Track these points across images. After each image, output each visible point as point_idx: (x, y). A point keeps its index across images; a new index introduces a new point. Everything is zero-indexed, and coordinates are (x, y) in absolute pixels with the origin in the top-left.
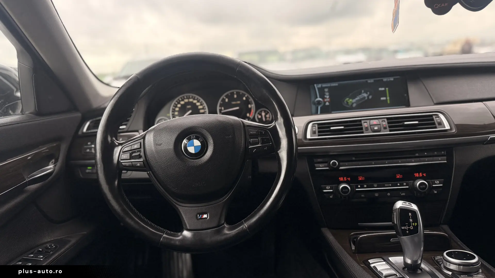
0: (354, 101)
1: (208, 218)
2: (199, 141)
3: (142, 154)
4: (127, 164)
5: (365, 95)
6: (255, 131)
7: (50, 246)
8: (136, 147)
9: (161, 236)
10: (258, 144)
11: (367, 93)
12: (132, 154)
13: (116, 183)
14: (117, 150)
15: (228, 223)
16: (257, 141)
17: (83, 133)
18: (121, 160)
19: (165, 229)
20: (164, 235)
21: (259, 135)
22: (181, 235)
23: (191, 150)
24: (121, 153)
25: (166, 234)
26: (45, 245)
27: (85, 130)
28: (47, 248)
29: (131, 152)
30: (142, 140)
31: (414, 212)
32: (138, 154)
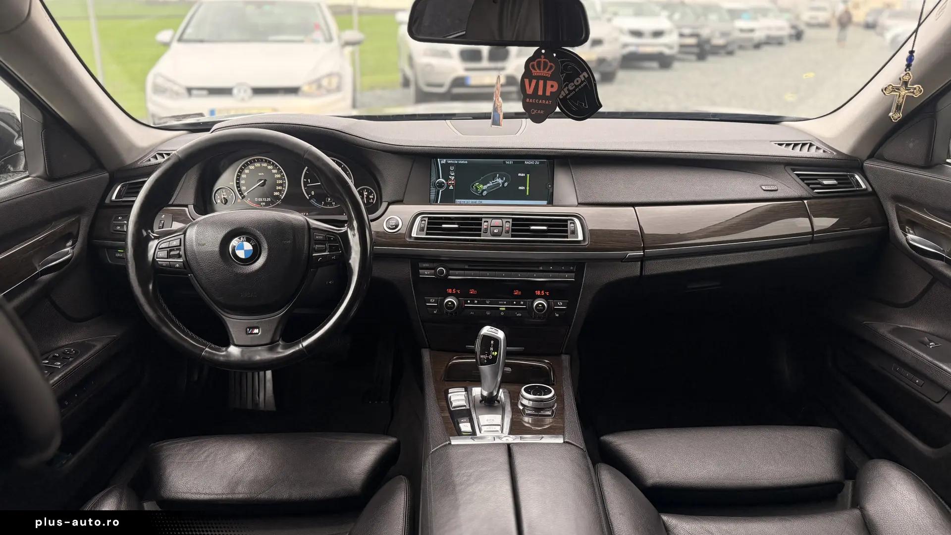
0: (485, 187)
1: (260, 334)
2: (251, 244)
3: (182, 253)
4: (164, 264)
5: (500, 181)
6: (321, 236)
7: (69, 351)
8: (175, 243)
9: (203, 350)
10: (325, 252)
11: (502, 179)
12: (170, 253)
13: (151, 287)
14: (153, 244)
15: (284, 340)
16: (323, 248)
17: (111, 201)
18: (157, 258)
19: (209, 341)
20: (207, 349)
21: (326, 241)
22: (226, 350)
23: (241, 254)
24: (157, 250)
25: (210, 348)
26: (62, 350)
27: (114, 198)
28: (64, 353)
29: (168, 249)
30: (183, 235)
31: (497, 340)
32: (177, 252)
